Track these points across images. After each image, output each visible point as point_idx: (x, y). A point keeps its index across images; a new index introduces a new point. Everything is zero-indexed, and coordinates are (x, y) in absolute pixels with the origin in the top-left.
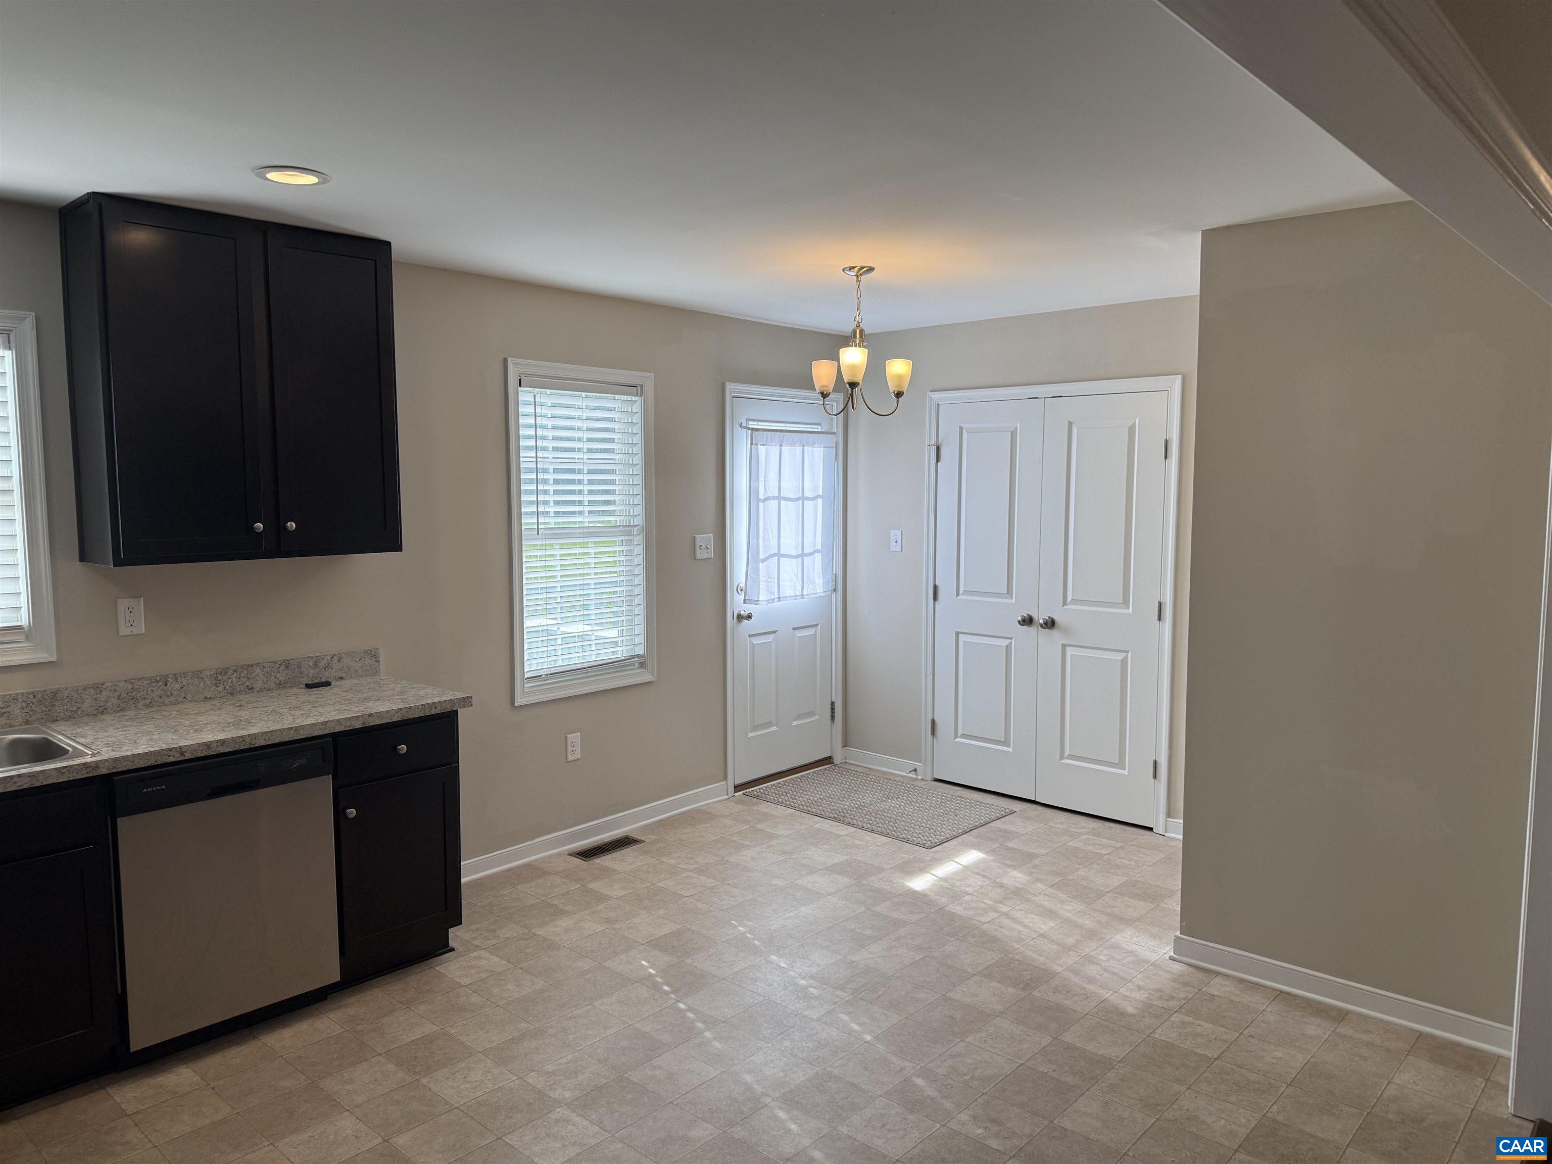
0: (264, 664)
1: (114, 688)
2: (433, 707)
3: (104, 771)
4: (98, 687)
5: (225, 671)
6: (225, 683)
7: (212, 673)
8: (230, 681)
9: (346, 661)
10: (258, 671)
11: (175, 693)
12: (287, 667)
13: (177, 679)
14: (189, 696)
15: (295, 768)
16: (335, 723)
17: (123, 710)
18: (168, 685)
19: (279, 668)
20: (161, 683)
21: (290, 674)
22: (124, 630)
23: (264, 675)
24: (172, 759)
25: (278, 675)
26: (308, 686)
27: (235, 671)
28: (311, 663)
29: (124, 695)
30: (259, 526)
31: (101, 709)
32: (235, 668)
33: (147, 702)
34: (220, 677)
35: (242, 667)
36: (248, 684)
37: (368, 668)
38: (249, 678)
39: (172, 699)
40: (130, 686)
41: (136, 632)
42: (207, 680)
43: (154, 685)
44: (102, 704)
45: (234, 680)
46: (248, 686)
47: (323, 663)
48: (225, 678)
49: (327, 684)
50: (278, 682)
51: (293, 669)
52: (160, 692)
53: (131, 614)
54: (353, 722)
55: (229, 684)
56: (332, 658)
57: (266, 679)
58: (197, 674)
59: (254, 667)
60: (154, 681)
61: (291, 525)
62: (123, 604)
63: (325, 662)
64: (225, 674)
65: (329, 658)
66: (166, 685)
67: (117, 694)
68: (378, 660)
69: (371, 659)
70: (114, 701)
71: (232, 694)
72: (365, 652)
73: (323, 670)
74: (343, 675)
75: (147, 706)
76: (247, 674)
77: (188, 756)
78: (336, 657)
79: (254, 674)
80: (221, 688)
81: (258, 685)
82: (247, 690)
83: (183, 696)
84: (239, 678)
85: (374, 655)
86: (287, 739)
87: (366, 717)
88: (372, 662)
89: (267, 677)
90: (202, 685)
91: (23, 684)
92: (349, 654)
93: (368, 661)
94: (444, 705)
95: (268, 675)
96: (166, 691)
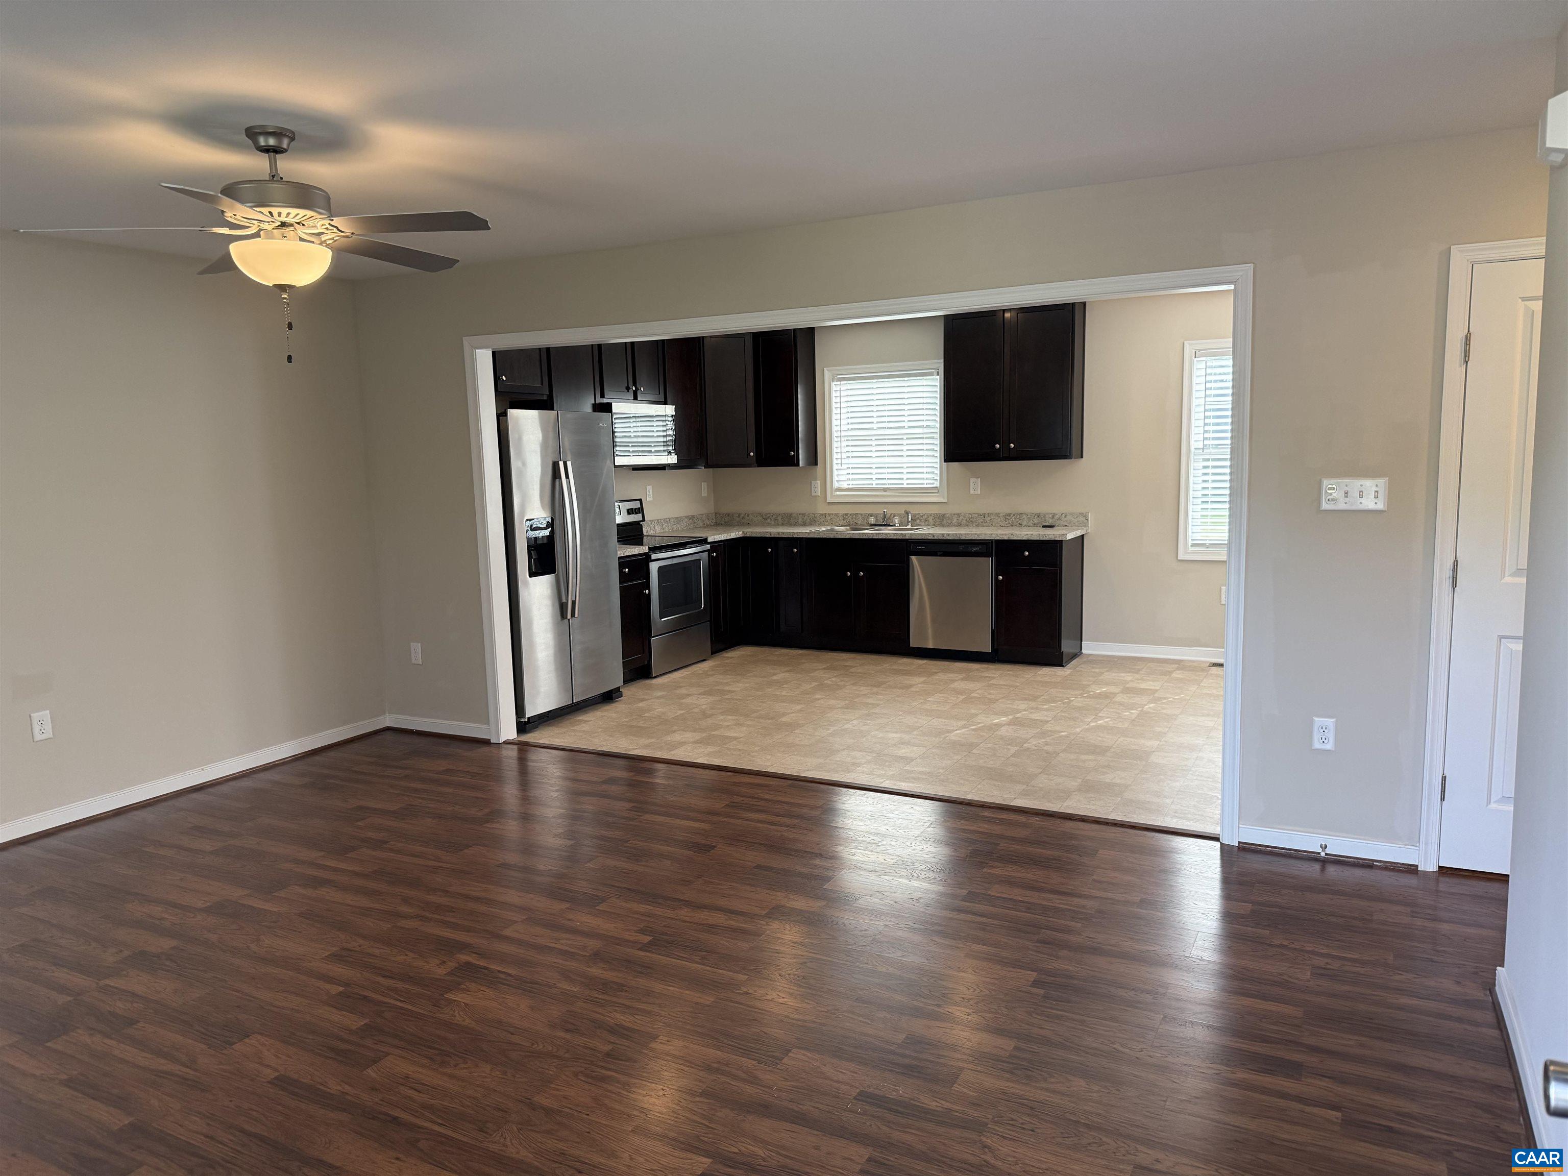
0: (1028, 514)
1: (965, 516)
3: (907, 538)
4: (959, 515)
5: (1009, 515)
6: (1009, 520)
7: (1004, 515)
9: (1069, 517)
10: (1025, 516)
11: (989, 522)
12: (1039, 517)
13: (989, 516)
14: (994, 524)
17: (968, 526)
19: (1035, 517)
20: (982, 516)
21: (1040, 520)
22: (972, 492)
23: (1027, 519)
24: (930, 538)
25: (1034, 520)
26: (1044, 527)
27: (1014, 515)
28: (1051, 516)
29: (968, 519)
30: (997, 445)
31: (960, 524)
33: (977, 524)
34: (1007, 517)
35: (1018, 514)
37: (1081, 523)
38: (1021, 520)
39: (987, 524)
40: (971, 516)
41: (976, 493)
42: (1002, 518)
43: (980, 517)
44: (960, 522)
45: (1013, 519)
46: (1020, 523)
48: (1009, 518)
49: (1052, 527)
50: (1034, 523)
51: (1042, 518)
52: (982, 520)
53: (975, 483)
55: (1012, 521)
57: (1028, 521)
58: (997, 515)
59: (1023, 514)
60: (980, 515)
61: (1012, 446)
62: (972, 480)
63: (1057, 516)
65: (1060, 515)
66: (985, 518)
67: (966, 518)
68: (1086, 519)
70: (964, 521)
71: (1013, 526)
72: (1080, 514)
73: (1056, 520)
74: (1067, 525)
75: (977, 526)
76: (1020, 517)
77: (936, 538)
78: (1063, 515)
80: (1008, 523)
81: (1024, 523)
82: (1019, 525)
83: (991, 523)
84: (1016, 519)
85: (1085, 516)
87: (1012, 536)
88: (1084, 519)
90: (1000, 520)
91: (935, 510)
92: (1072, 514)
93: (1082, 519)
94: (1050, 536)
95: (1029, 519)
96: (984, 520)
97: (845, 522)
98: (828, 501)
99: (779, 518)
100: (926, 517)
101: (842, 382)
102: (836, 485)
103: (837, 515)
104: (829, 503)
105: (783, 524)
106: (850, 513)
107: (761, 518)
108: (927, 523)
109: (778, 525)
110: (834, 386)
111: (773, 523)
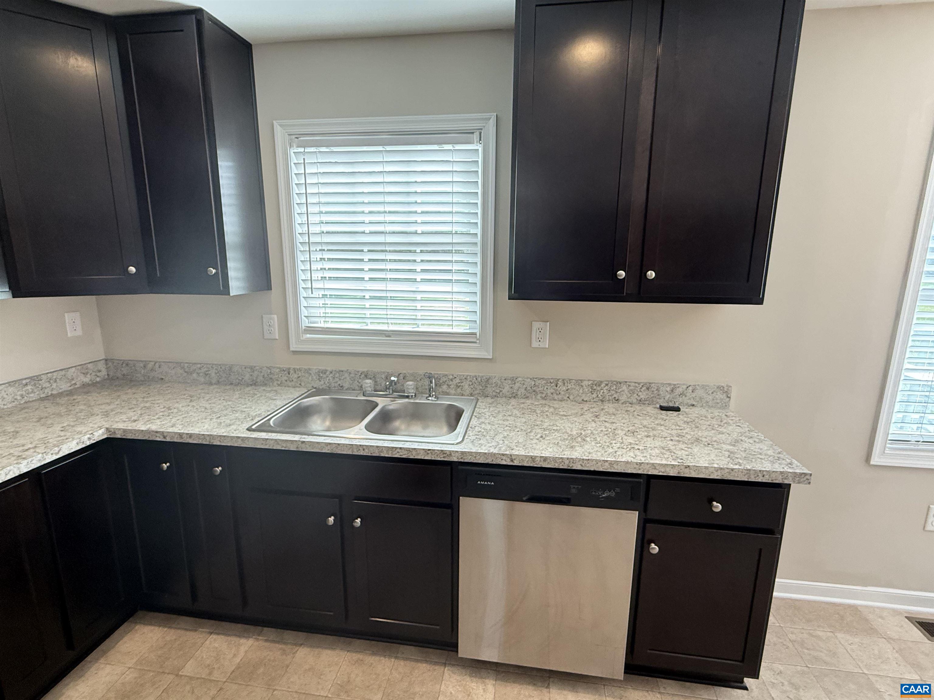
0: (630, 384)
1: (523, 382)
2: (760, 475)
4: (513, 380)
5: (599, 384)
6: (598, 392)
7: (590, 383)
8: (602, 391)
9: (700, 392)
10: (624, 387)
11: (563, 393)
12: (648, 389)
13: (564, 384)
14: (571, 397)
15: (603, 498)
16: (649, 466)
17: (527, 397)
18: (558, 387)
19: (641, 388)
20: (553, 384)
21: (650, 394)
22: (535, 344)
23: (628, 391)
24: (504, 463)
25: (640, 394)
26: (662, 408)
28: (668, 389)
29: (529, 388)
30: (622, 274)
31: (514, 395)
32: (607, 383)
33: (543, 396)
34: (595, 388)
35: (612, 382)
36: (615, 396)
37: (718, 401)
38: (616, 392)
39: (560, 397)
40: (533, 383)
41: (542, 346)
42: (585, 388)
43: (549, 385)
44: (515, 391)
45: (605, 391)
46: (615, 398)
47: (678, 391)
48: (599, 388)
49: (677, 409)
50: (639, 399)
51: (653, 391)
52: (552, 391)
53: (540, 333)
54: (668, 469)
55: (601, 393)
56: (687, 387)
57: (630, 395)
58: (579, 382)
59: (622, 384)
60: (549, 382)
61: (651, 274)
62: (536, 325)
63: (681, 390)
64: (599, 385)
65: (685, 387)
66: (557, 386)
67: (525, 386)
68: (729, 396)
69: (723, 394)
70: (523, 391)
71: (602, 401)
72: (718, 387)
73: (678, 396)
74: (694, 403)
75: (543, 398)
76: (616, 389)
77: (516, 463)
78: (690, 388)
79: (621, 390)
80: (594, 395)
81: (623, 398)
82: (614, 400)
83: (568, 396)
84: (609, 391)
85: (726, 392)
86: (601, 469)
87: (682, 467)
88: (724, 397)
89: (630, 394)
90: (581, 391)
91: (472, 370)
92: (703, 387)
93: (720, 396)
94: (774, 476)
95: (632, 392)
96: (556, 390)
97: (322, 382)
98: (292, 349)
99: (213, 373)
100: (458, 381)
101: (308, 150)
102: (305, 323)
103: (308, 371)
104: (295, 352)
105: (218, 383)
106: (329, 369)
107: (181, 371)
108: (459, 390)
109: (211, 384)
110: (293, 154)
111: (202, 380)
